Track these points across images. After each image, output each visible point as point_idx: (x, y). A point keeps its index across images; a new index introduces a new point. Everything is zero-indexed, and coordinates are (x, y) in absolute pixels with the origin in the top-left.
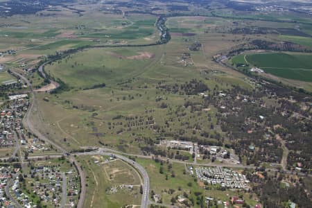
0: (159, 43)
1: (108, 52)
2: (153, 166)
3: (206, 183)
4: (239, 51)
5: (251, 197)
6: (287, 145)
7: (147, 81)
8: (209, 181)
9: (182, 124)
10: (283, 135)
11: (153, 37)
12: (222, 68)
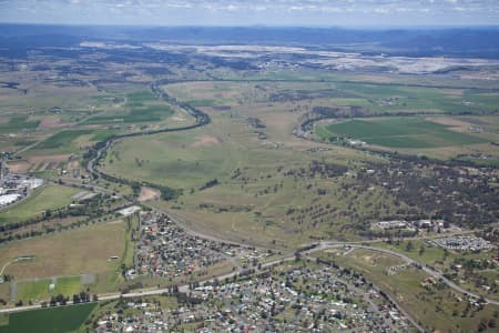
11: (180, 114)
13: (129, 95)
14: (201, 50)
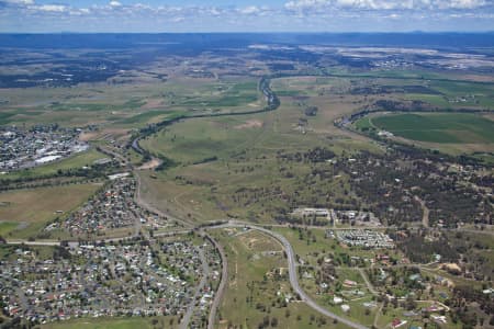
0: (267, 110)
1: (210, 122)
2: (290, 233)
3: (349, 245)
4: (362, 114)
5: (396, 253)
6: (426, 205)
7: (263, 151)
8: (352, 243)
9: (314, 192)
10: (422, 196)
11: (259, 102)
12: (347, 133)
13: (236, 85)
14: (341, 51)
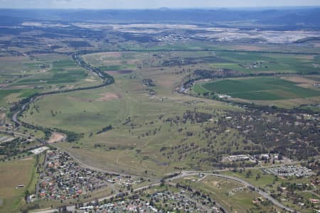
0: (107, 83)
13: (54, 63)
14: (116, 27)
